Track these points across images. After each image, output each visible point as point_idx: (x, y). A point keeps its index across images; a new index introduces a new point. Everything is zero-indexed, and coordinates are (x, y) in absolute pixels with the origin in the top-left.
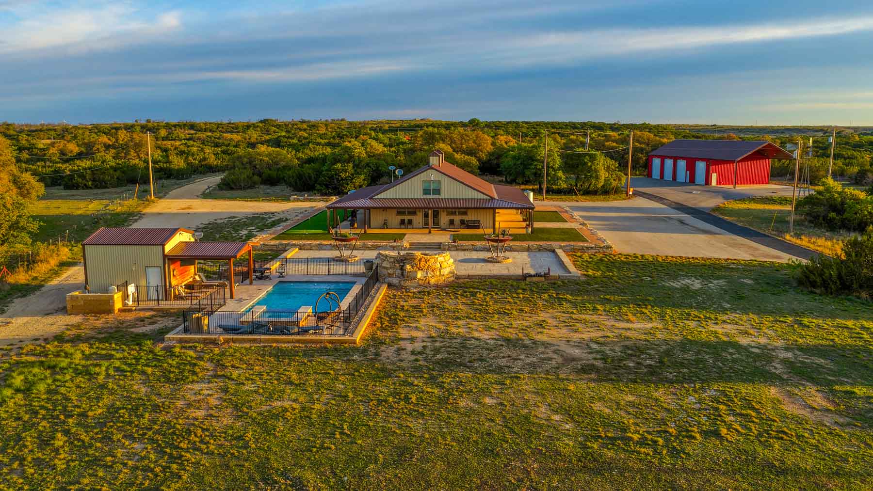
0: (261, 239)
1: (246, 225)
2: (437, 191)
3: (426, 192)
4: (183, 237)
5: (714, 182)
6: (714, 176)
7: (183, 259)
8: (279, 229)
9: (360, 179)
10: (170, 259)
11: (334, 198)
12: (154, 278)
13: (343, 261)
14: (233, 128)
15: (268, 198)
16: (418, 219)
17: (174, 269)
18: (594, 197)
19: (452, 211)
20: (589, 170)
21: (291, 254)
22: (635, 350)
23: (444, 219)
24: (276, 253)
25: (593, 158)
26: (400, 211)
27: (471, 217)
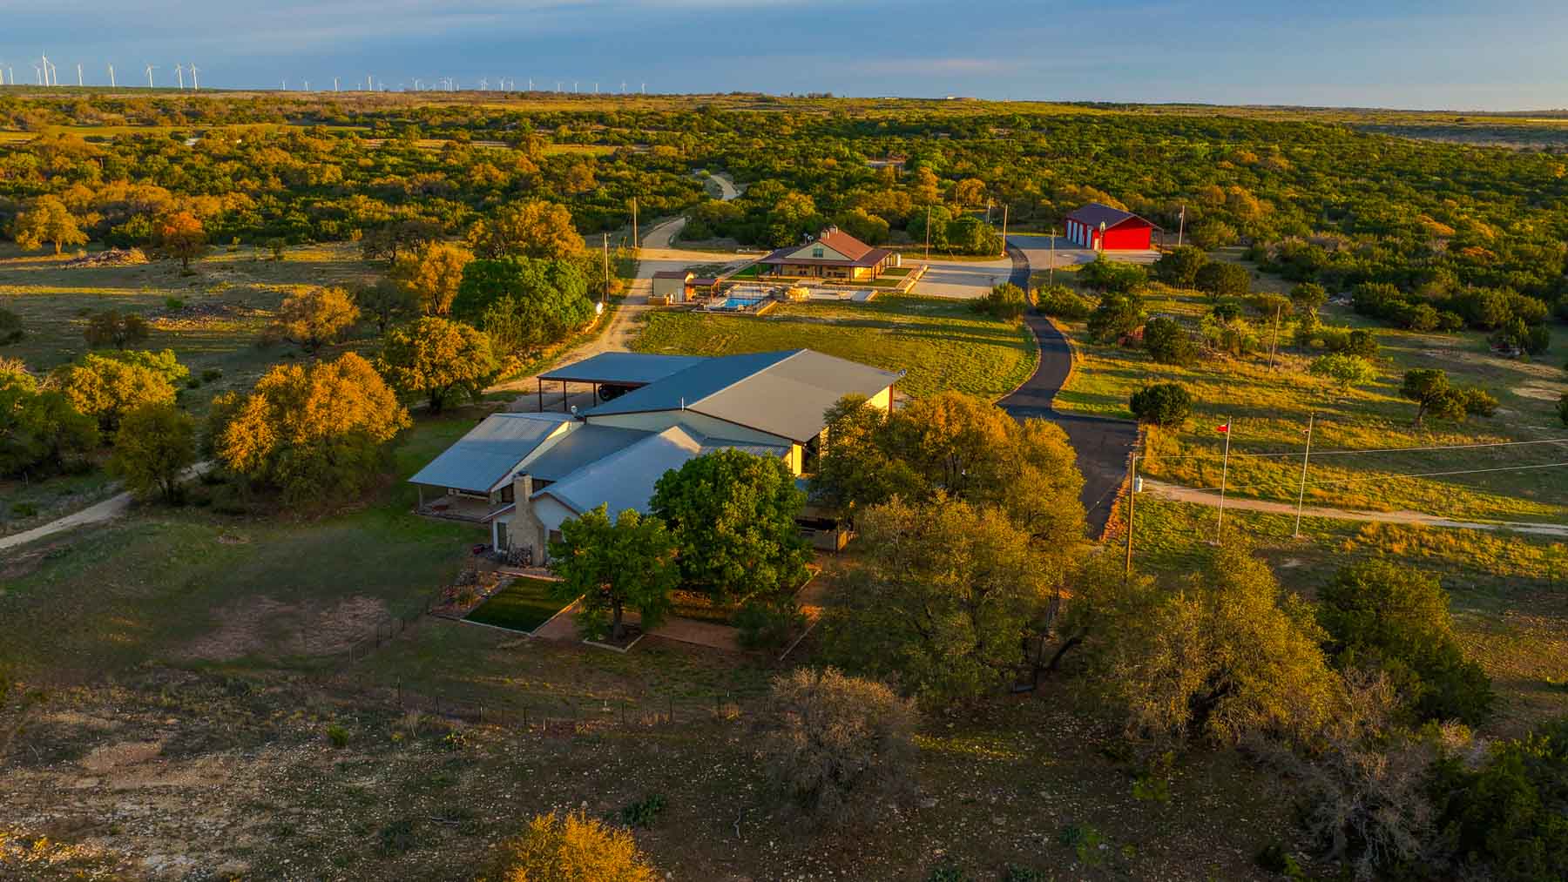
0: (721, 279)
1: (708, 271)
2: (821, 255)
3: (815, 255)
4: (691, 276)
5: (1096, 247)
6: (1097, 241)
7: (691, 286)
8: (729, 274)
9: (790, 238)
10: (686, 285)
11: (769, 253)
12: (680, 292)
13: (760, 291)
14: (659, 122)
15: (721, 250)
16: (809, 271)
17: (688, 289)
18: (973, 258)
19: (829, 268)
20: (968, 236)
21: (735, 287)
22: (853, 321)
23: (825, 271)
24: (728, 286)
25: (973, 225)
26: (800, 266)
27: (841, 271)
